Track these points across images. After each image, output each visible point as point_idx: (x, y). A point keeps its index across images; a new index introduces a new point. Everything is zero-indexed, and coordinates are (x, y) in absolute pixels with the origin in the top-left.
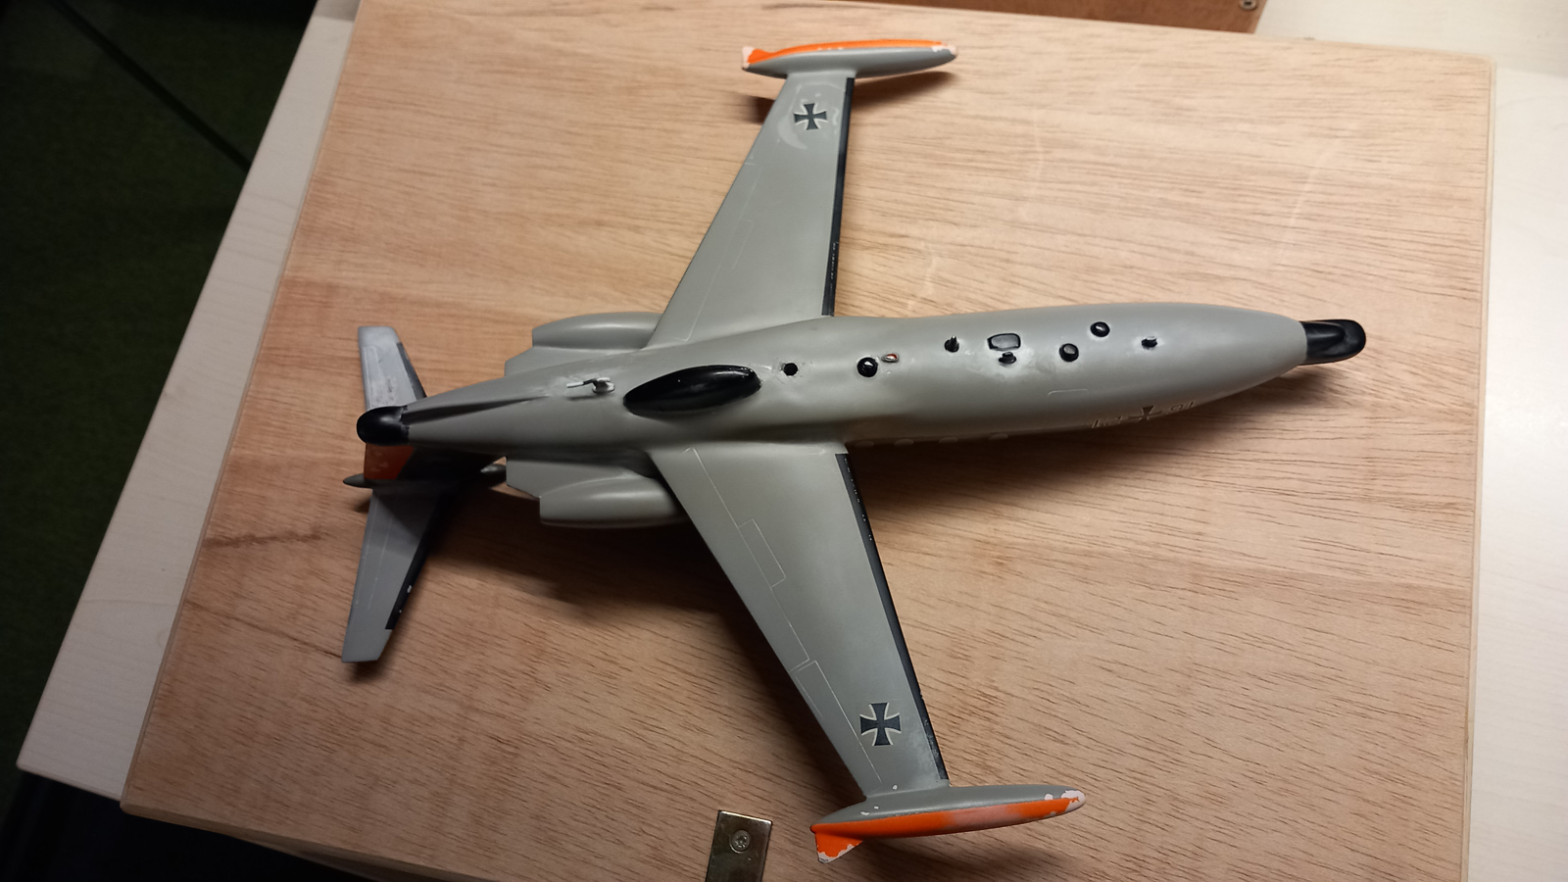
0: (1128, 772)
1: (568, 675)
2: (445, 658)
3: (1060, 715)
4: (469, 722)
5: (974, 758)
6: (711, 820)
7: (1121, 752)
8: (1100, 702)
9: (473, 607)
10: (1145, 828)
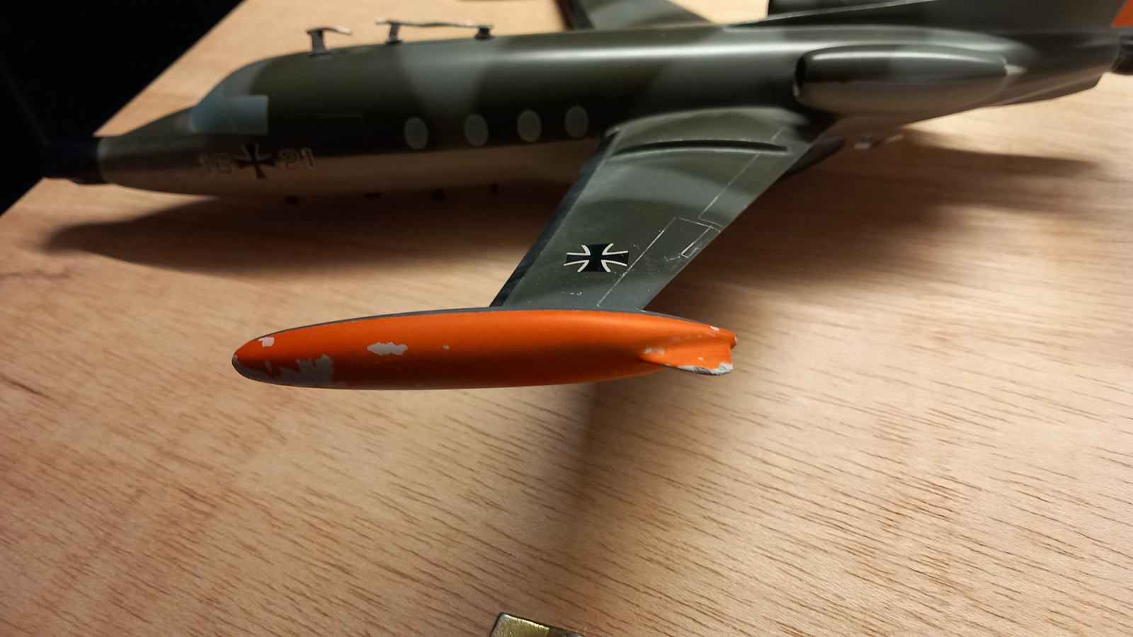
2: (162, 398)
3: (1059, 518)
5: (928, 569)
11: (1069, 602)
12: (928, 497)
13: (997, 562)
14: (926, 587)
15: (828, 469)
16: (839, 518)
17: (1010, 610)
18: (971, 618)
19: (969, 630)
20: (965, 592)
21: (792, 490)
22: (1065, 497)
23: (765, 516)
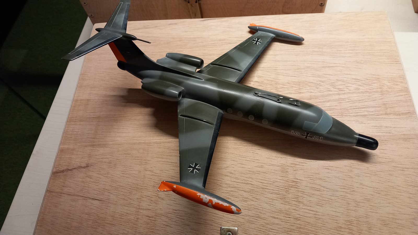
0: (340, 196)
1: (169, 194)
2: (130, 195)
3: (317, 183)
4: (139, 213)
5: (295, 200)
6: (218, 230)
7: (337, 191)
8: (328, 178)
9: (137, 179)
10: (350, 212)
11: (320, 200)
12: (293, 184)
13: (307, 195)
14: (295, 203)
15: (274, 181)
16: (277, 192)
17: (310, 205)
18: (303, 207)
19: (304, 210)
20: (302, 203)
21: (268, 188)
22: (318, 179)
23: (264, 195)
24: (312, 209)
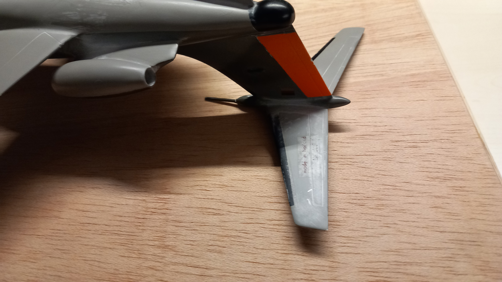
0: (268, 222)
3: (215, 198)
5: (157, 243)
7: (261, 210)
8: (241, 182)
10: (290, 259)
11: (217, 238)
13: (187, 229)
14: (156, 252)
16: (116, 229)
17: (191, 251)
18: (174, 260)
19: (174, 267)
20: (172, 248)
22: (217, 186)
23: (83, 239)
24: (195, 261)
